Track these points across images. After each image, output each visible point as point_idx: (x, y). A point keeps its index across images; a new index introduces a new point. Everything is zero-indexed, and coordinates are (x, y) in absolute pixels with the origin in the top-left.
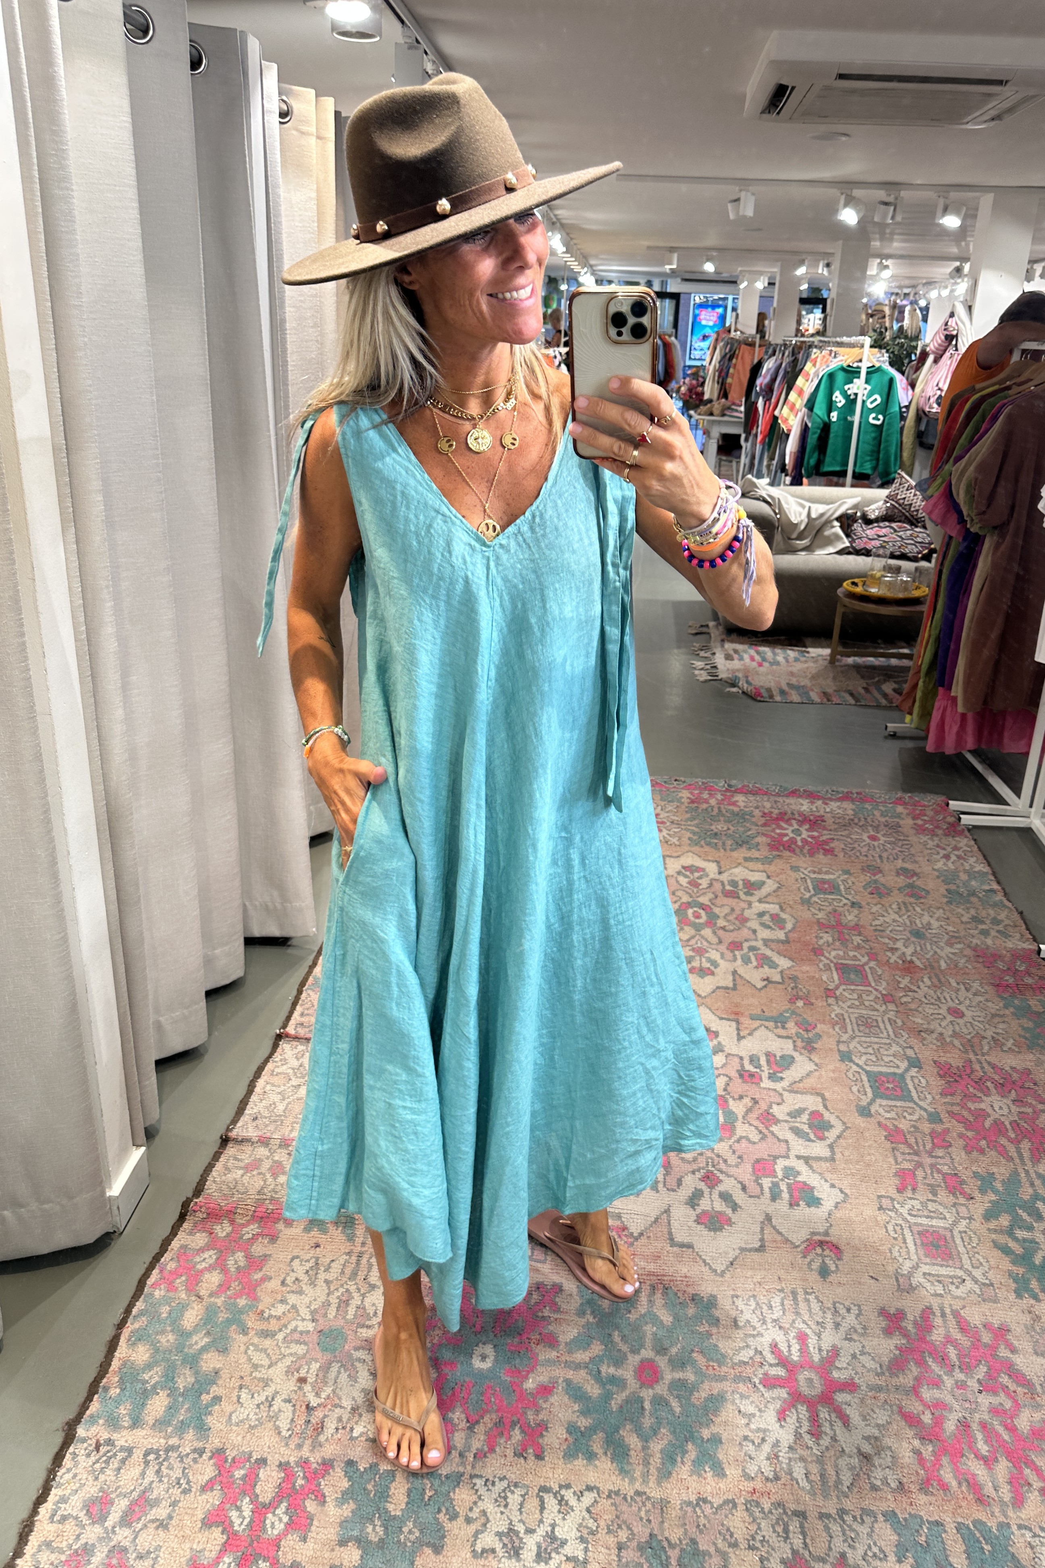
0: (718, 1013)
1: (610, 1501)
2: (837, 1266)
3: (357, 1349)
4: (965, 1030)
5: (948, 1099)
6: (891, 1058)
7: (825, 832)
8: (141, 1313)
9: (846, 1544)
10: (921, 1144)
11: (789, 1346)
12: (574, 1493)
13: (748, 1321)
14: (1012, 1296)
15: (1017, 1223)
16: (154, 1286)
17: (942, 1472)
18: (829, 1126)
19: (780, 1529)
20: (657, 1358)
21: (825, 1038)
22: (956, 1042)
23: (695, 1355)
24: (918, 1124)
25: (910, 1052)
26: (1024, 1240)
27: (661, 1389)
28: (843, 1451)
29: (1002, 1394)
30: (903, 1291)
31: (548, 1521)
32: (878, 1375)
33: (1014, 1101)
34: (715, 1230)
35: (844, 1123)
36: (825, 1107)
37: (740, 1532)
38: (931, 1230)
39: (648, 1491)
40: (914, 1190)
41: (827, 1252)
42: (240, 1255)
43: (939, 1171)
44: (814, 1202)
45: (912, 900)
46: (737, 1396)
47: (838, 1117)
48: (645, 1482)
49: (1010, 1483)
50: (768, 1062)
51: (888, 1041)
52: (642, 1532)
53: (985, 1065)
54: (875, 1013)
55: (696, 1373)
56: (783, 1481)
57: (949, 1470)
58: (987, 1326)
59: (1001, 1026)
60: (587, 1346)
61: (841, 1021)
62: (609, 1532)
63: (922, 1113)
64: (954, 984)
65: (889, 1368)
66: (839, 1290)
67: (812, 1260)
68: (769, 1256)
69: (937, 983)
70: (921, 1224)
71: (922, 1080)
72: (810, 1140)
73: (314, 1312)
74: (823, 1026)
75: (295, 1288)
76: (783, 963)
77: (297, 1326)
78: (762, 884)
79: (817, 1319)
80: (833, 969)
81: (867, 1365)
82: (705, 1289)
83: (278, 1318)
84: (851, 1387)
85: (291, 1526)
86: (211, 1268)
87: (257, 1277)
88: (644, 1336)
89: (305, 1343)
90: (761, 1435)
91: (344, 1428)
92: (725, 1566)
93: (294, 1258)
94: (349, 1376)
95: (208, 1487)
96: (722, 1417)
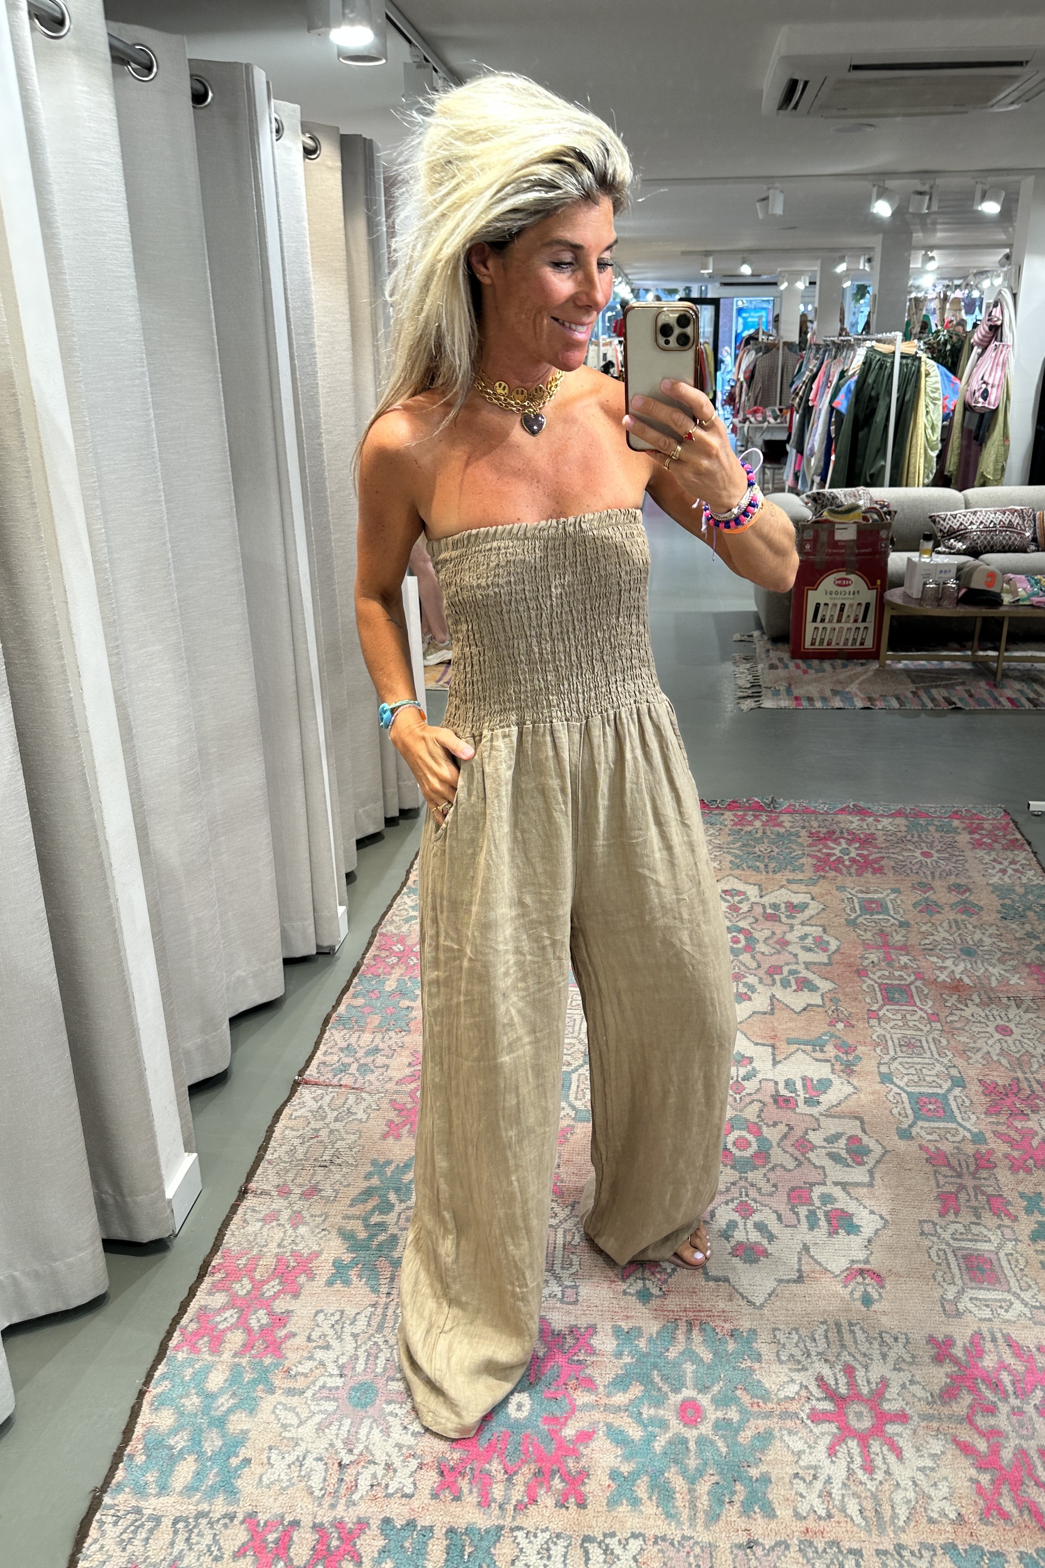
0: (754, 1039)
1: (657, 1547)
2: (880, 1295)
3: (388, 1403)
4: (1013, 1049)
5: (994, 1119)
6: (936, 1079)
8: (164, 1377)
10: (964, 1166)
11: (836, 1380)
12: (619, 1542)
13: (793, 1355)
16: (176, 1348)
17: (1002, 1501)
18: (868, 1151)
20: (700, 1397)
21: (865, 1060)
22: (1004, 1061)
23: (738, 1392)
24: (962, 1146)
25: (954, 1072)
27: (705, 1429)
28: (898, 1484)
30: (949, 1316)
32: (929, 1404)
34: (752, 1262)
35: (884, 1148)
36: (866, 1131)
38: (975, 1254)
39: (695, 1535)
40: (957, 1213)
41: (869, 1281)
42: (262, 1313)
43: (983, 1193)
44: (853, 1229)
45: (965, 917)
46: (785, 1433)
47: (876, 1140)
48: (692, 1526)
50: (806, 1086)
51: (931, 1061)
54: (919, 1033)
55: (741, 1411)
56: (837, 1518)
57: (1008, 1499)
60: (626, 1388)
61: (882, 1043)
63: (966, 1133)
64: (1005, 1001)
65: (941, 1397)
66: (885, 1319)
67: (854, 1289)
68: (809, 1287)
69: (986, 1001)
70: (966, 1249)
71: (967, 1100)
72: (849, 1166)
73: (342, 1367)
74: (863, 1048)
75: (321, 1343)
76: (825, 986)
77: (325, 1383)
78: (805, 906)
79: (864, 1350)
80: (877, 989)
81: (919, 1394)
82: (744, 1325)
83: (305, 1375)
84: (902, 1418)
86: (234, 1327)
87: (281, 1333)
88: (685, 1375)
89: (335, 1399)
90: (812, 1472)
91: (379, 1484)
93: (318, 1312)
94: (381, 1431)
95: (240, 1552)
96: (771, 1455)
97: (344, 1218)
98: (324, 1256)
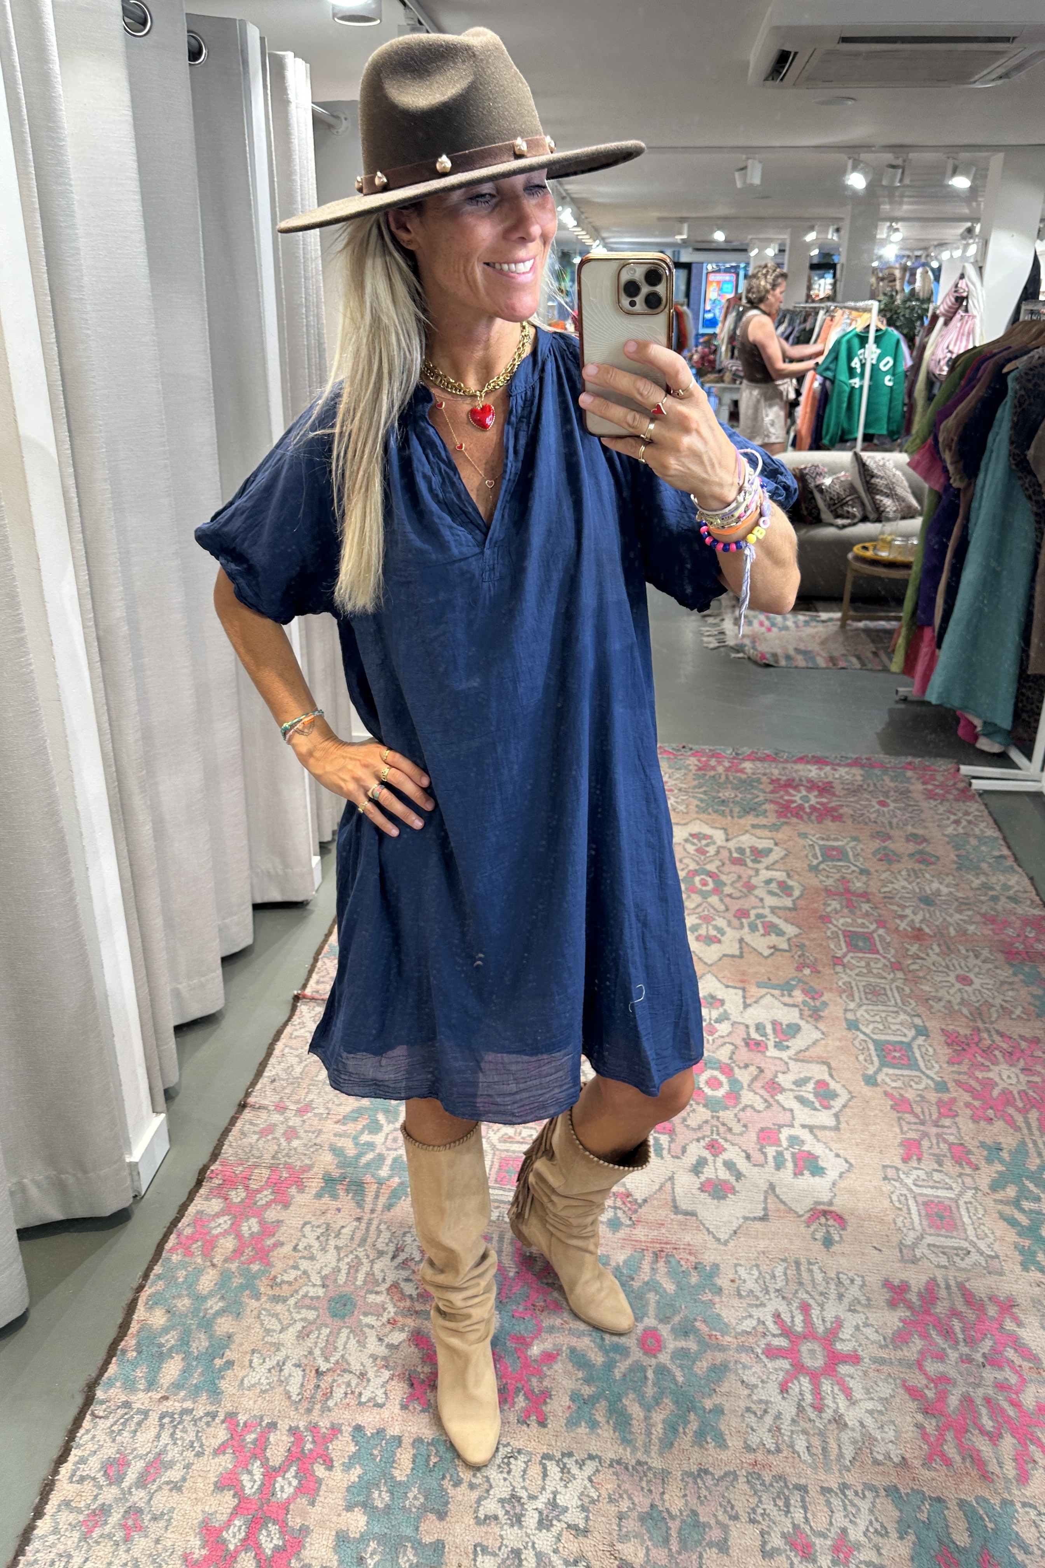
0: (724, 981)
1: (611, 1470)
2: (841, 1237)
3: (366, 1314)
4: (973, 998)
5: (956, 1068)
6: (898, 1027)
7: (835, 798)
8: (159, 1277)
9: (847, 1520)
10: (927, 1113)
11: (793, 1317)
12: (576, 1461)
13: (753, 1291)
14: (1018, 1269)
15: (1023, 1194)
16: (171, 1251)
17: (945, 1447)
18: (835, 1095)
19: (781, 1503)
20: (660, 1327)
21: (831, 1007)
22: (965, 1011)
23: (698, 1324)
24: (925, 1094)
25: (917, 1021)
26: (1031, 1212)
27: (664, 1358)
28: (846, 1425)
29: (1007, 1369)
30: (907, 1262)
31: (549, 1489)
32: (881, 1347)
33: (1022, 1070)
34: (719, 1198)
35: (850, 1093)
36: (831, 1076)
37: (741, 1504)
38: (936, 1200)
39: (649, 1461)
40: (919, 1160)
41: (831, 1222)
42: (254, 1221)
43: (945, 1141)
44: (818, 1171)
45: (922, 867)
46: (740, 1366)
47: (844, 1086)
48: (647, 1452)
49: (1015, 1460)
50: (774, 1030)
51: (895, 1009)
52: (643, 1502)
53: (993, 1033)
54: (883, 981)
55: (699, 1342)
56: (785, 1453)
57: (952, 1445)
58: (993, 1299)
59: (1010, 993)
61: (847, 991)
62: (611, 1500)
63: (929, 1082)
64: (964, 952)
65: (893, 1341)
66: (843, 1261)
67: (816, 1230)
68: (773, 1225)
69: (946, 950)
70: (926, 1195)
71: (931, 1050)
72: (815, 1109)
73: (324, 1278)
74: (830, 994)
75: (306, 1253)
76: (791, 930)
77: (308, 1292)
78: (771, 851)
79: (821, 1289)
80: (841, 936)
81: (871, 1337)
82: (708, 1258)
83: (290, 1283)
84: (854, 1359)
85: (300, 1490)
86: (225, 1233)
87: (270, 1242)
88: (647, 1304)
89: (315, 1309)
90: (763, 1406)
91: (353, 1393)
92: (726, 1540)
93: (305, 1224)
94: (358, 1341)
95: (220, 1451)
96: (725, 1387)
97: (335, 1135)
98: (315, 1169)
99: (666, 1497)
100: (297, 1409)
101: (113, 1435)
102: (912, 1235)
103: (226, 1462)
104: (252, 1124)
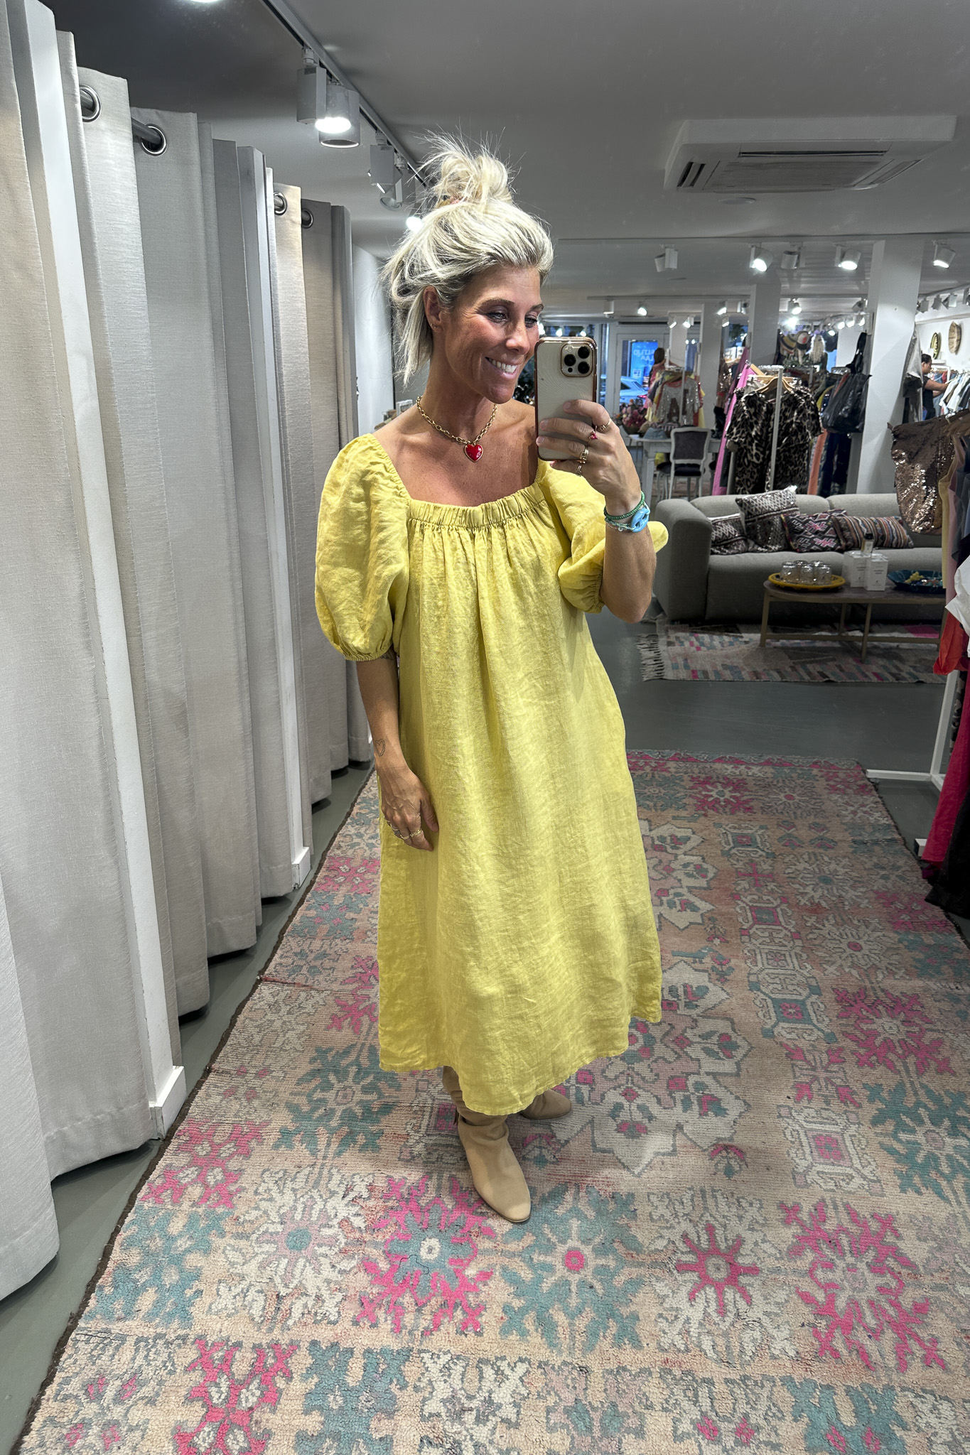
1: (539, 1371)
2: (740, 1167)
3: (320, 1246)
4: (862, 962)
5: (844, 1021)
6: (796, 987)
7: (746, 793)
8: (133, 1222)
9: (748, 1406)
10: (818, 1061)
11: (699, 1237)
12: (509, 1364)
13: (663, 1216)
14: (896, 1190)
15: (899, 1127)
16: (144, 1199)
17: (833, 1343)
18: (736, 1047)
19: (690, 1394)
20: (582, 1247)
21: (736, 971)
22: (854, 972)
23: (616, 1245)
24: (815, 1044)
25: (811, 982)
26: (908, 1142)
27: (587, 1273)
28: (747, 1326)
29: (889, 1275)
30: (799, 1187)
32: (777, 1259)
33: (903, 1022)
34: (633, 1137)
35: (749, 1044)
36: (734, 1030)
37: (656, 1395)
38: (824, 1134)
39: (573, 1361)
40: (809, 1100)
41: (731, 1155)
42: (218, 1171)
43: (832, 1084)
44: (720, 1111)
45: (820, 851)
46: (653, 1279)
47: (743, 1038)
48: (570, 1353)
49: (894, 1352)
50: (685, 992)
51: (792, 972)
52: (569, 1397)
53: (878, 992)
54: (783, 948)
55: (616, 1261)
56: (692, 1353)
57: (840, 1341)
58: (874, 1216)
59: (897, 957)
60: (520, 1238)
61: (751, 956)
62: (539, 1397)
63: (820, 1033)
64: (855, 922)
65: (787, 1254)
66: (742, 1187)
67: (719, 1162)
68: (681, 1159)
69: (839, 921)
70: (816, 1130)
71: (822, 1006)
72: (720, 1058)
73: (282, 1216)
74: (735, 961)
75: (265, 1196)
76: (704, 906)
77: (267, 1229)
78: (689, 838)
79: (722, 1212)
80: (748, 911)
81: (769, 1251)
82: (624, 1189)
83: (252, 1222)
84: (753, 1270)
85: (263, 1398)
86: (193, 1182)
87: (232, 1188)
88: (570, 1229)
89: (275, 1242)
90: (674, 1313)
91: (309, 1312)
92: (642, 1426)
93: (264, 1171)
94: (313, 1269)
95: (190, 1368)
96: (640, 1297)
97: (291, 1094)
98: (273, 1125)
99: (589, 1391)
100: (259, 1329)
101: (92, 1359)
102: (804, 1164)
103: (196, 1377)
104: (216, 1086)
